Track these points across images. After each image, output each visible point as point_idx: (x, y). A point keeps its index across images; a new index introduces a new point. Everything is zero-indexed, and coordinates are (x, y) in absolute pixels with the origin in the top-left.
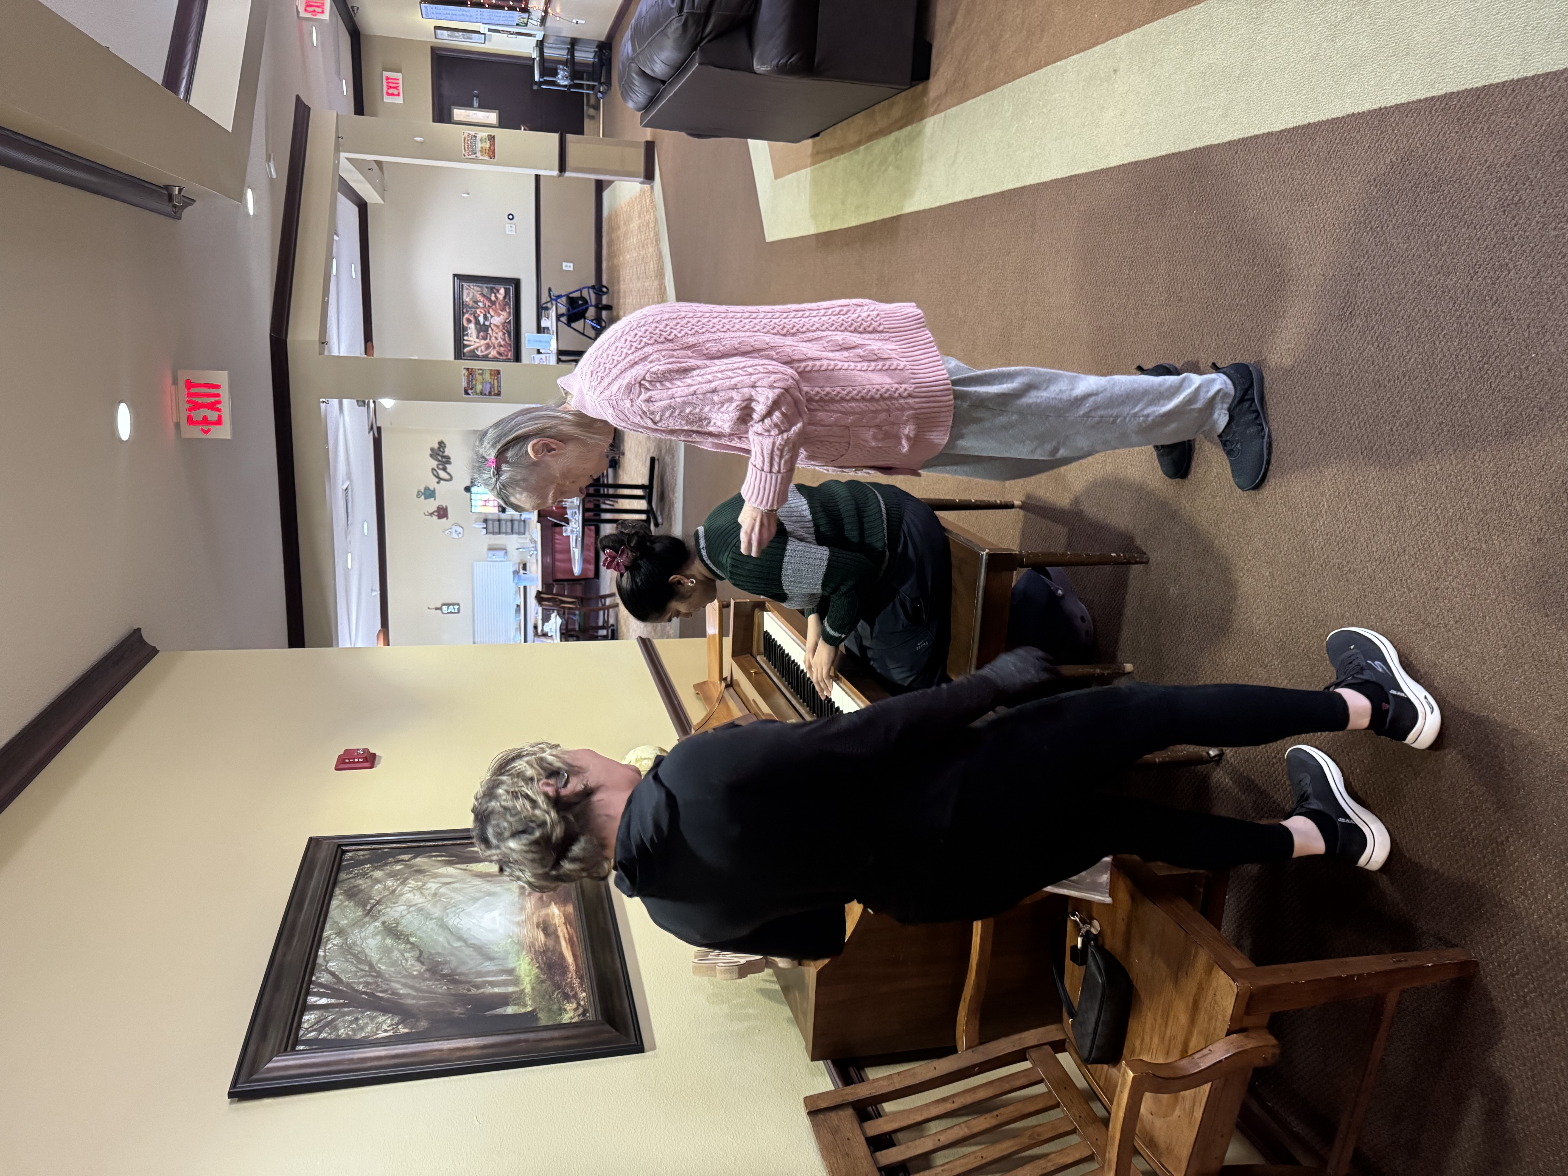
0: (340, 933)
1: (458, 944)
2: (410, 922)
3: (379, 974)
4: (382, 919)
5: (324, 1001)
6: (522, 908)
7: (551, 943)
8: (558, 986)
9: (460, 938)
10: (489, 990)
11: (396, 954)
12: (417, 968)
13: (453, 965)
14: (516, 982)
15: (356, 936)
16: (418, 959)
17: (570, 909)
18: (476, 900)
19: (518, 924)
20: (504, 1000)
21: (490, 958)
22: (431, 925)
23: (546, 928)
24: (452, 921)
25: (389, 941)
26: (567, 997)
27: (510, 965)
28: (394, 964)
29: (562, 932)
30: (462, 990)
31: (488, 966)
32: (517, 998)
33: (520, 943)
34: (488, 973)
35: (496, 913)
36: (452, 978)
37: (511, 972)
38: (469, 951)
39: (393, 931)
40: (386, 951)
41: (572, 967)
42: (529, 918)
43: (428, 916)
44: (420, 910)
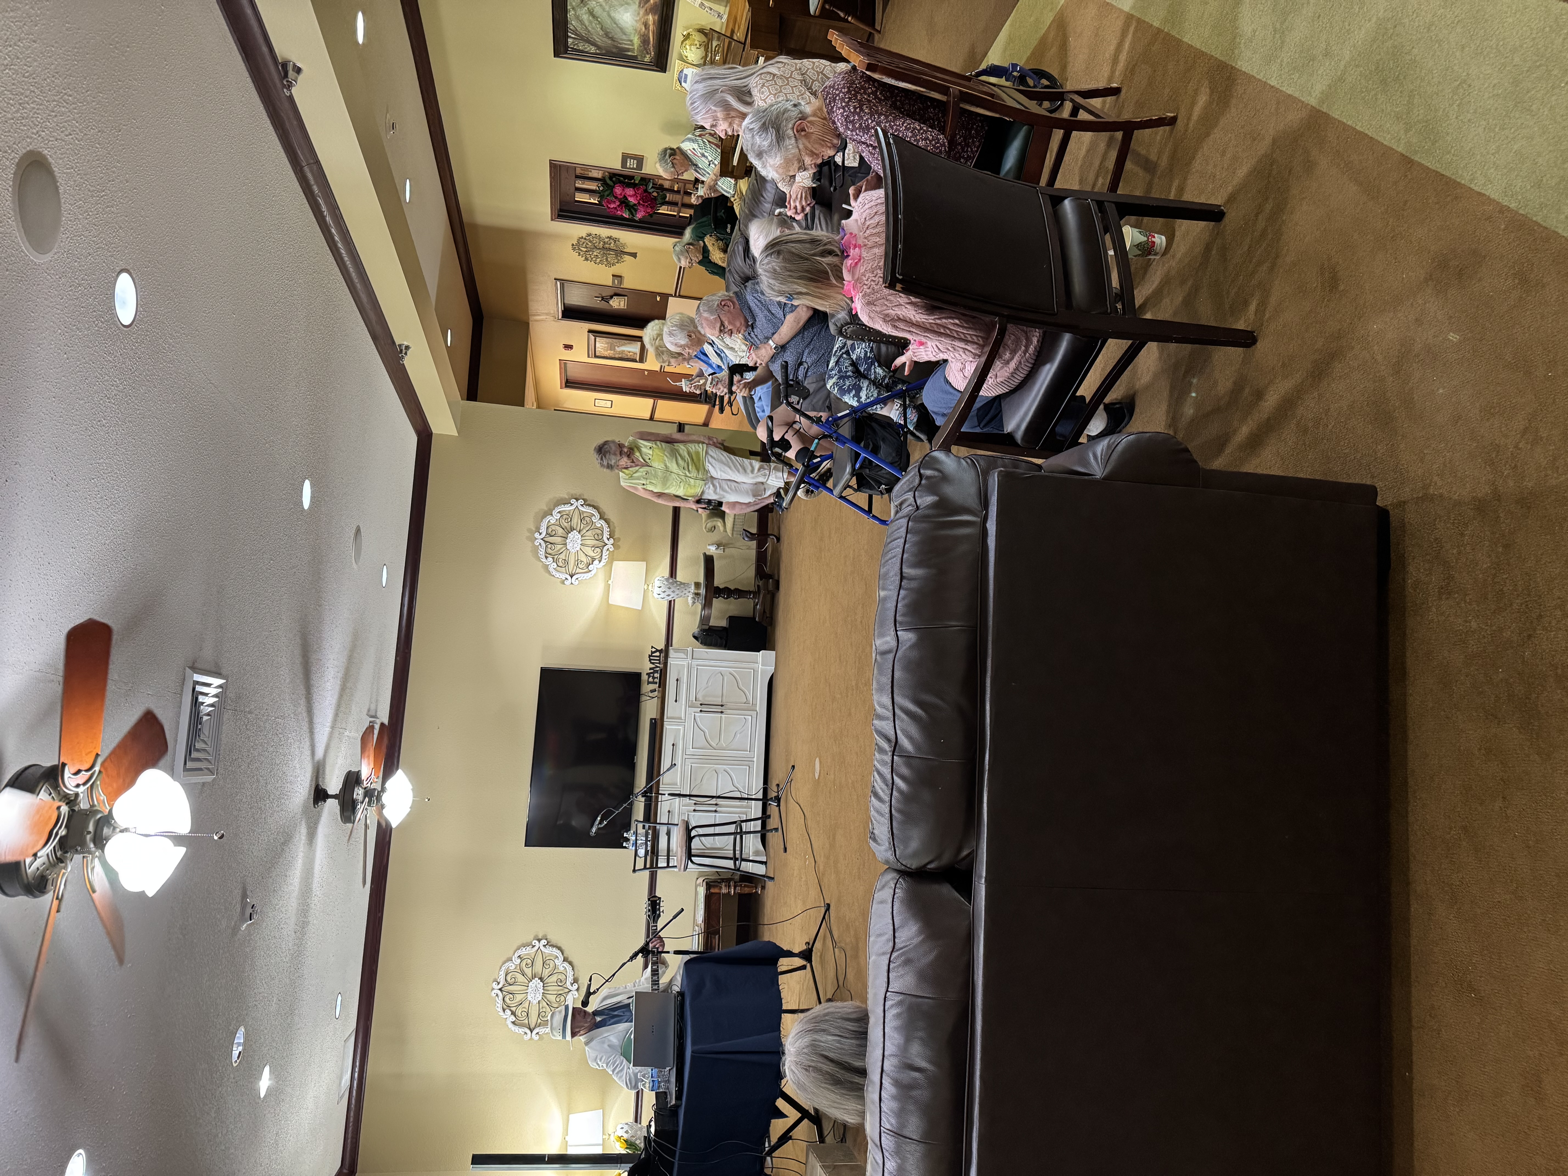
0: (573, 9)
1: (615, 26)
2: (598, 11)
3: (589, 32)
4: (588, 6)
5: (573, 36)
6: (639, 14)
7: (646, 32)
8: (645, 49)
9: (615, 23)
10: (624, 46)
11: (594, 24)
12: (601, 33)
13: (613, 34)
14: (633, 45)
15: (579, 12)
16: (602, 29)
17: (656, 17)
18: (623, 5)
19: (636, 21)
20: (628, 50)
21: (625, 34)
22: (605, 14)
23: (646, 25)
24: (613, 14)
25: (591, 18)
26: (648, 53)
27: (632, 39)
28: (593, 28)
29: (651, 28)
30: (616, 44)
31: (624, 37)
32: (632, 50)
33: (636, 30)
34: (624, 40)
35: (628, 14)
36: (612, 39)
37: (631, 41)
38: (618, 30)
39: (591, 13)
40: (590, 22)
41: (652, 43)
42: (640, 19)
43: (604, 10)
44: (601, 5)
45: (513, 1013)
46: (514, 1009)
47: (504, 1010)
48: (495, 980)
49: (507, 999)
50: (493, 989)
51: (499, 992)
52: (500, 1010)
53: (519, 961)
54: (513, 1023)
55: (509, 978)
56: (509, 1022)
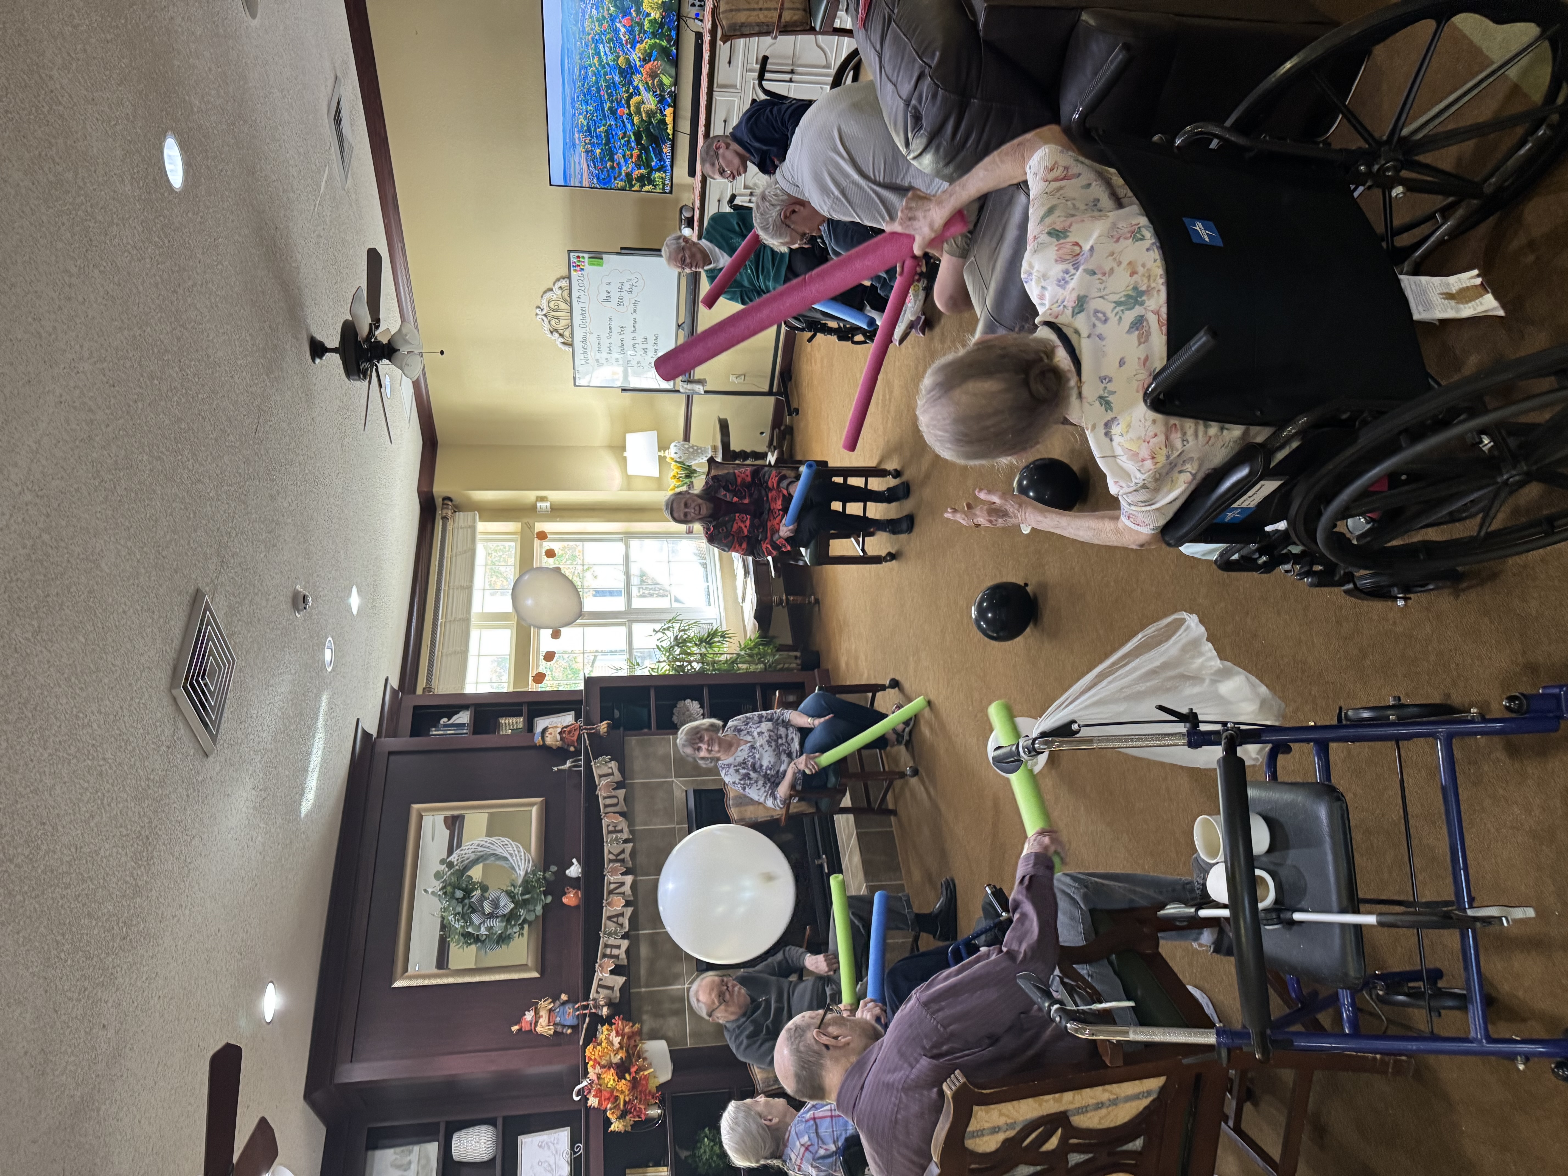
45: (561, 335)
46: (561, 332)
47: (552, 332)
48: (538, 307)
49: (553, 322)
50: (537, 314)
51: (544, 318)
52: (548, 332)
53: (560, 292)
54: (564, 343)
55: (552, 305)
56: (558, 343)
